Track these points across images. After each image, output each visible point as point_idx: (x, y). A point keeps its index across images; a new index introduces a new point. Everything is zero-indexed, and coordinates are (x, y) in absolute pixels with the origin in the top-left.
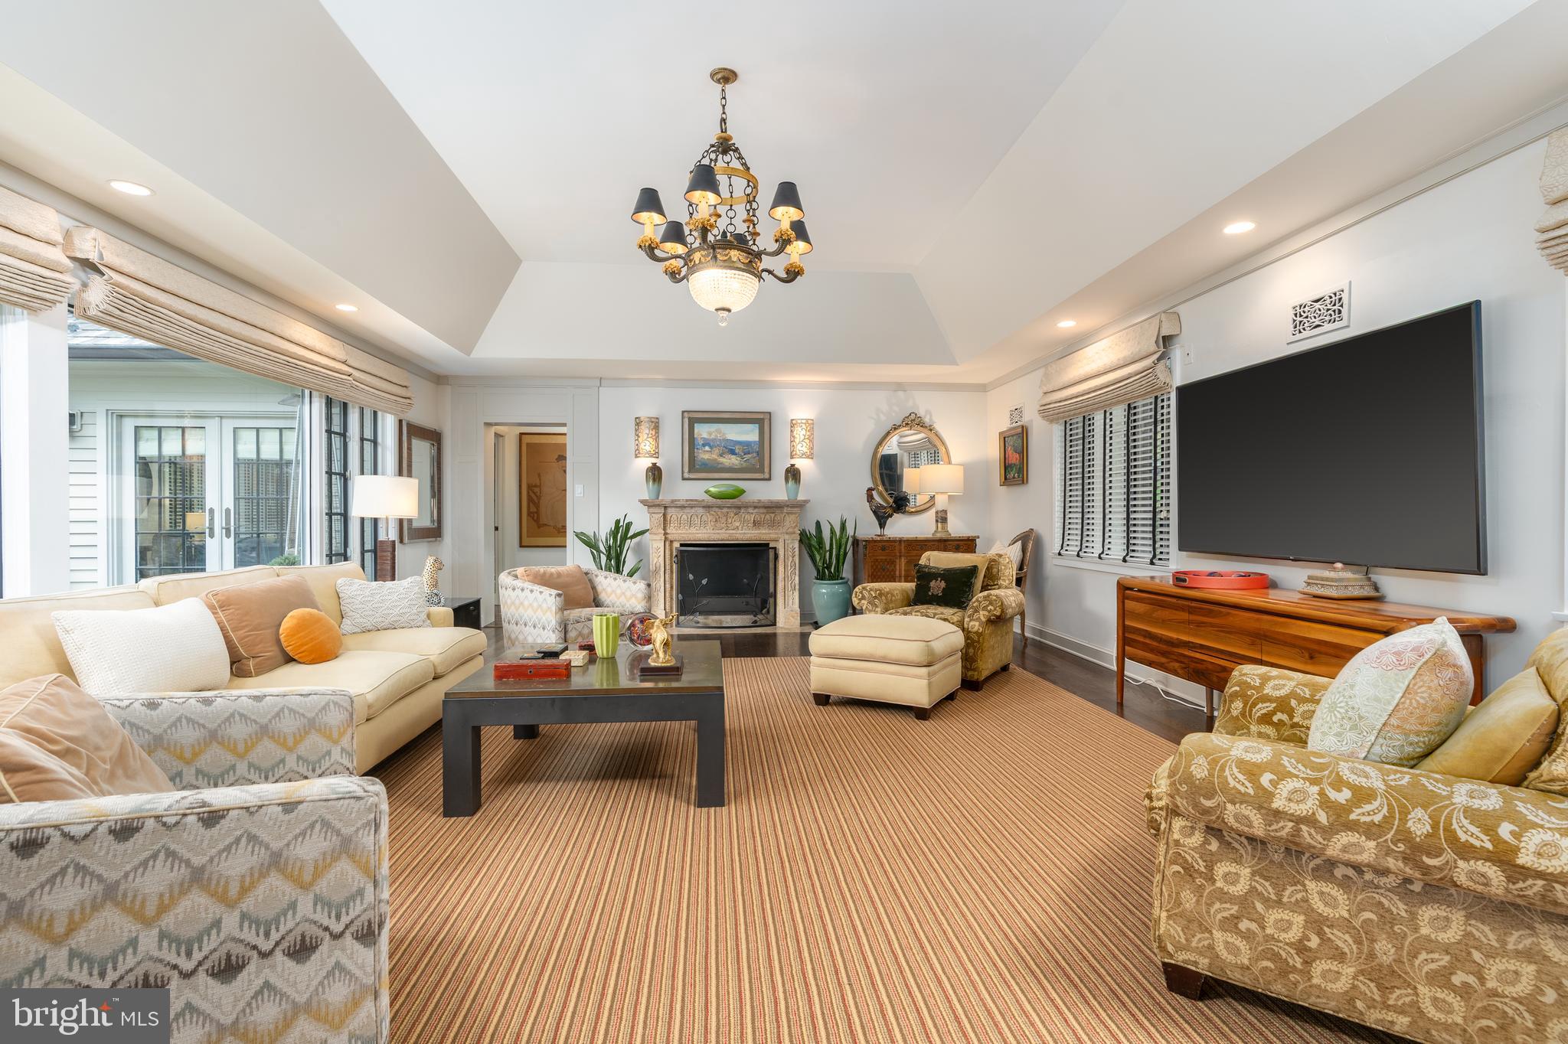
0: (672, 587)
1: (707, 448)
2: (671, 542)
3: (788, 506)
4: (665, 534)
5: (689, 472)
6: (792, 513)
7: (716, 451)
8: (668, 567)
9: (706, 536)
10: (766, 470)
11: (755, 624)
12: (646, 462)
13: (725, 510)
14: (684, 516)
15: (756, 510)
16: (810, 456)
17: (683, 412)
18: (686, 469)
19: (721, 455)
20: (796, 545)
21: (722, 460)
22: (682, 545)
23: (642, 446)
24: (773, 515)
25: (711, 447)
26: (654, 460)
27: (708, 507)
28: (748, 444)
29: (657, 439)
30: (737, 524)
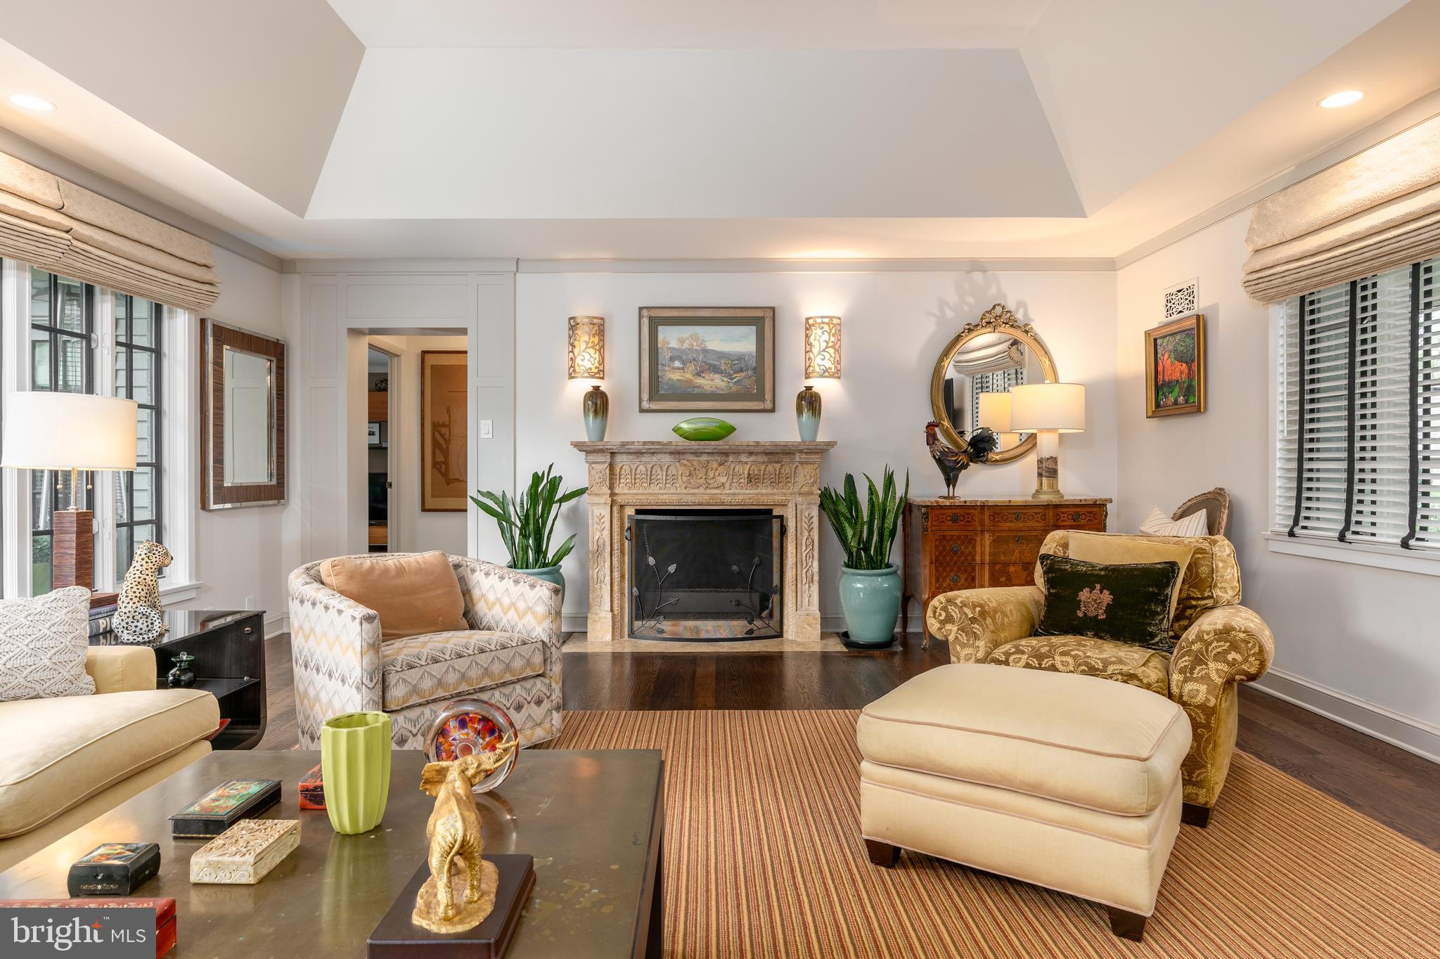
0: (622, 576)
1: (677, 364)
2: (622, 507)
3: (801, 452)
4: (612, 495)
5: (650, 399)
6: (807, 463)
7: (691, 367)
8: (616, 546)
9: (675, 498)
10: (768, 396)
12: (585, 385)
13: (704, 458)
14: (642, 468)
15: (753, 458)
16: (836, 375)
17: (641, 309)
18: (646, 396)
19: (699, 374)
20: (815, 512)
21: (700, 381)
22: (638, 512)
23: (578, 360)
24: (778, 466)
25: (683, 362)
26: (596, 382)
27: (677, 453)
28: (741, 358)
29: (601, 349)
30: (723, 479)
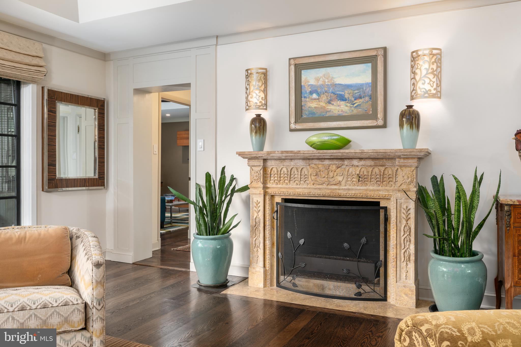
0: (273, 244)
1: (315, 96)
2: (273, 196)
3: (399, 157)
4: (265, 188)
5: (296, 122)
6: (405, 166)
7: (324, 98)
8: (268, 223)
9: (306, 191)
10: (380, 115)
11: (359, 297)
12: (252, 115)
13: (327, 162)
14: (285, 169)
15: (362, 163)
16: (437, 95)
17: (290, 59)
18: (293, 120)
19: (329, 102)
20: (412, 205)
21: (330, 107)
22: (287, 200)
23: (251, 97)
24: (382, 169)
25: (319, 94)
26: (259, 112)
27: (307, 159)
28: (359, 87)
29: (265, 91)
30: (340, 178)
